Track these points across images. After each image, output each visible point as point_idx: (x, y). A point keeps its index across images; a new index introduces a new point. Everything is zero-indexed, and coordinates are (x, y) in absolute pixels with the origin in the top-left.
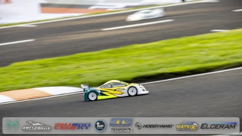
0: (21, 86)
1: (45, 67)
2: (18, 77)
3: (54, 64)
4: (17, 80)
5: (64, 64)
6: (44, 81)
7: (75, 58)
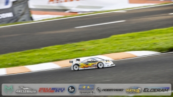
0: (117, 50)
1: (133, 38)
2: (115, 45)
3: (138, 36)
4: (114, 46)
5: (145, 36)
6: (132, 48)
7: (152, 32)
